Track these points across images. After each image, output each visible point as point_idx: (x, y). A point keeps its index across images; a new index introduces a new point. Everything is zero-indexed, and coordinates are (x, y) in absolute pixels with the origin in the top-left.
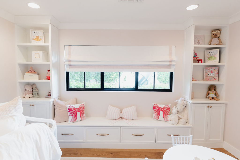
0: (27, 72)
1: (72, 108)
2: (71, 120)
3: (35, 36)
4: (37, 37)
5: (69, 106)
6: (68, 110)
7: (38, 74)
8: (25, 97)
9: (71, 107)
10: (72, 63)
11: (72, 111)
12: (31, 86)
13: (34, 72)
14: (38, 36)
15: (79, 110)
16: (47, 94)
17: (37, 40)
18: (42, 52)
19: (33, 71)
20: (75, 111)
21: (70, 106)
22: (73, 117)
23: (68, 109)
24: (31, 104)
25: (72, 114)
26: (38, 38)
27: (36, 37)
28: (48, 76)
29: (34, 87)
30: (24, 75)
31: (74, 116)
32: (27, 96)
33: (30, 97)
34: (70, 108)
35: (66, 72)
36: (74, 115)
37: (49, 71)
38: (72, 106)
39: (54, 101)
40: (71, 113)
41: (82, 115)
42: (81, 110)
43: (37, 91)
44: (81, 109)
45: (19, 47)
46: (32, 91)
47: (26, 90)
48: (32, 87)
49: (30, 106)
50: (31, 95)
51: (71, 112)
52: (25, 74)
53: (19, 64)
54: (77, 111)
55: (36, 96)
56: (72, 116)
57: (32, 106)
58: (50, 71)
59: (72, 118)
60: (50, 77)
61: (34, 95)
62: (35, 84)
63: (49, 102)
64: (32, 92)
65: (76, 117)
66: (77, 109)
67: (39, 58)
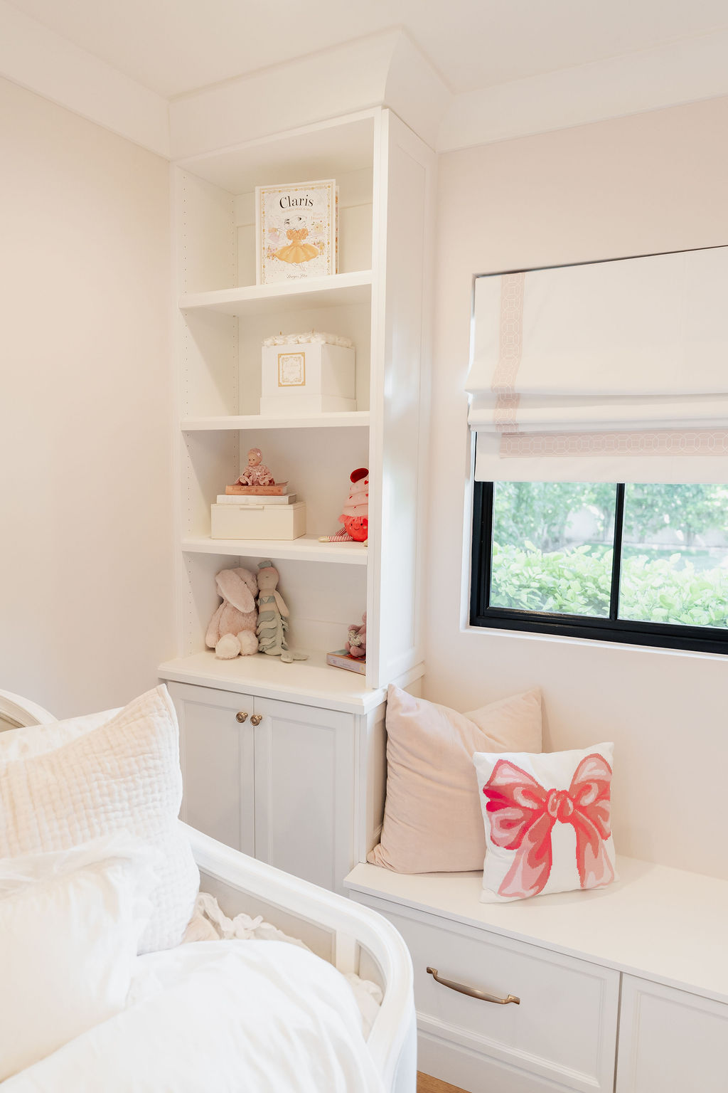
0: (229, 489)
1: (512, 786)
2: (500, 881)
3: (286, 228)
4: (297, 235)
5: (491, 759)
6: (486, 792)
7: (293, 500)
8: (213, 649)
9: (506, 770)
10: (525, 415)
11: (516, 805)
12: (249, 578)
13: (271, 482)
14: (298, 226)
15: (571, 804)
16: (341, 639)
17: (296, 260)
18: (323, 342)
19: (267, 480)
20: (537, 814)
21: (500, 762)
22: (524, 858)
23: (482, 785)
24: (248, 707)
25: (516, 830)
26: (303, 242)
27: (292, 234)
28: (353, 514)
29: (268, 584)
30: (213, 506)
31: (531, 852)
32: (228, 644)
33: (240, 654)
34: (500, 781)
35: (477, 484)
36: (527, 843)
37: (359, 475)
38: (516, 768)
39: (386, 703)
40: (507, 824)
41: (589, 847)
42: (583, 809)
43: (285, 612)
44: (587, 800)
45: (192, 314)
46: (257, 608)
47: (222, 601)
48: (253, 586)
49: (240, 718)
50: (248, 641)
51: (509, 813)
52: (221, 498)
53: (192, 436)
54: (554, 814)
55: (278, 650)
56: (509, 847)
57: (248, 720)
58: (370, 477)
59: (515, 864)
60: (365, 522)
61: (266, 642)
62: (272, 566)
63: (358, 717)
64: (251, 621)
65: (544, 864)
66: (554, 794)
67: (304, 384)
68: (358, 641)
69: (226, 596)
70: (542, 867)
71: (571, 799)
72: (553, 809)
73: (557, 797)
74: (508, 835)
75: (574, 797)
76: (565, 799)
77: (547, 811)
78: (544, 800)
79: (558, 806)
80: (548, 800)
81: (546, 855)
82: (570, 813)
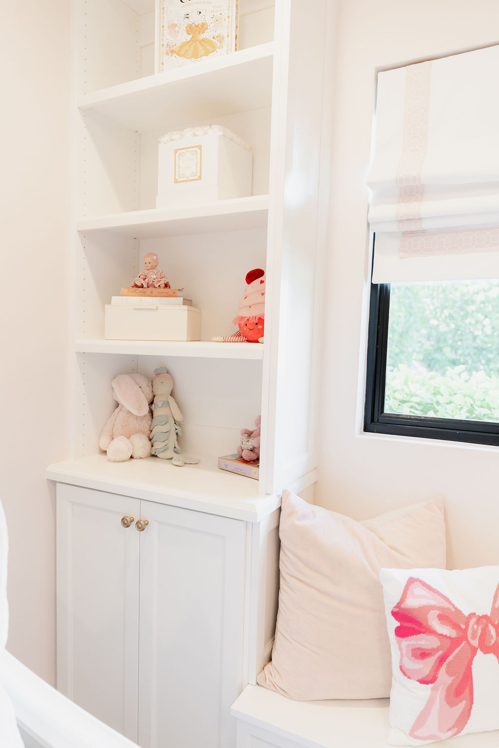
0: (124, 290)
1: (427, 609)
2: (411, 720)
3: (185, 23)
4: (195, 30)
5: (401, 576)
6: (394, 614)
7: (188, 302)
8: (105, 452)
9: (418, 590)
11: (430, 631)
12: (144, 383)
13: (166, 285)
15: (492, 630)
16: (233, 443)
17: (196, 56)
18: (221, 133)
19: (162, 283)
20: (455, 642)
21: (411, 581)
22: (441, 694)
23: (390, 605)
24: (134, 511)
25: (431, 661)
26: (203, 36)
27: (190, 29)
28: (247, 314)
29: (162, 390)
30: (107, 306)
31: (449, 689)
32: (120, 446)
33: (132, 457)
34: (412, 603)
35: (374, 287)
36: (444, 678)
37: (255, 275)
38: (429, 588)
39: (280, 509)
40: (423, 654)
43: (178, 417)
45: (90, 113)
46: (151, 412)
47: (117, 405)
48: (148, 390)
49: (126, 523)
50: (140, 444)
51: (423, 641)
52: (115, 299)
53: (86, 235)
54: (475, 643)
55: (170, 453)
56: (423, 681)
57: (133, 524)
59: (430, 702)
61: (158, 445)
62: (168, 372)
63: (249, 525)
64: (145, 425)
65: (464, 702)
66: (474, 620)
67: (200, 178)
68: (251, 444)
69: (121, 401)
70: (462, 705)
71: (493, 625)
72: (473, 638)
73: (477, 623)
74: (422, 666)
75: (496, 623)
76: (487, 625)
77: (466, 639)
78: (463, 627)
79: (479, 634)
80: (467, 626)
81: (467, 691)
82: (493, 641)
